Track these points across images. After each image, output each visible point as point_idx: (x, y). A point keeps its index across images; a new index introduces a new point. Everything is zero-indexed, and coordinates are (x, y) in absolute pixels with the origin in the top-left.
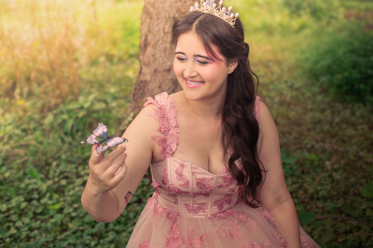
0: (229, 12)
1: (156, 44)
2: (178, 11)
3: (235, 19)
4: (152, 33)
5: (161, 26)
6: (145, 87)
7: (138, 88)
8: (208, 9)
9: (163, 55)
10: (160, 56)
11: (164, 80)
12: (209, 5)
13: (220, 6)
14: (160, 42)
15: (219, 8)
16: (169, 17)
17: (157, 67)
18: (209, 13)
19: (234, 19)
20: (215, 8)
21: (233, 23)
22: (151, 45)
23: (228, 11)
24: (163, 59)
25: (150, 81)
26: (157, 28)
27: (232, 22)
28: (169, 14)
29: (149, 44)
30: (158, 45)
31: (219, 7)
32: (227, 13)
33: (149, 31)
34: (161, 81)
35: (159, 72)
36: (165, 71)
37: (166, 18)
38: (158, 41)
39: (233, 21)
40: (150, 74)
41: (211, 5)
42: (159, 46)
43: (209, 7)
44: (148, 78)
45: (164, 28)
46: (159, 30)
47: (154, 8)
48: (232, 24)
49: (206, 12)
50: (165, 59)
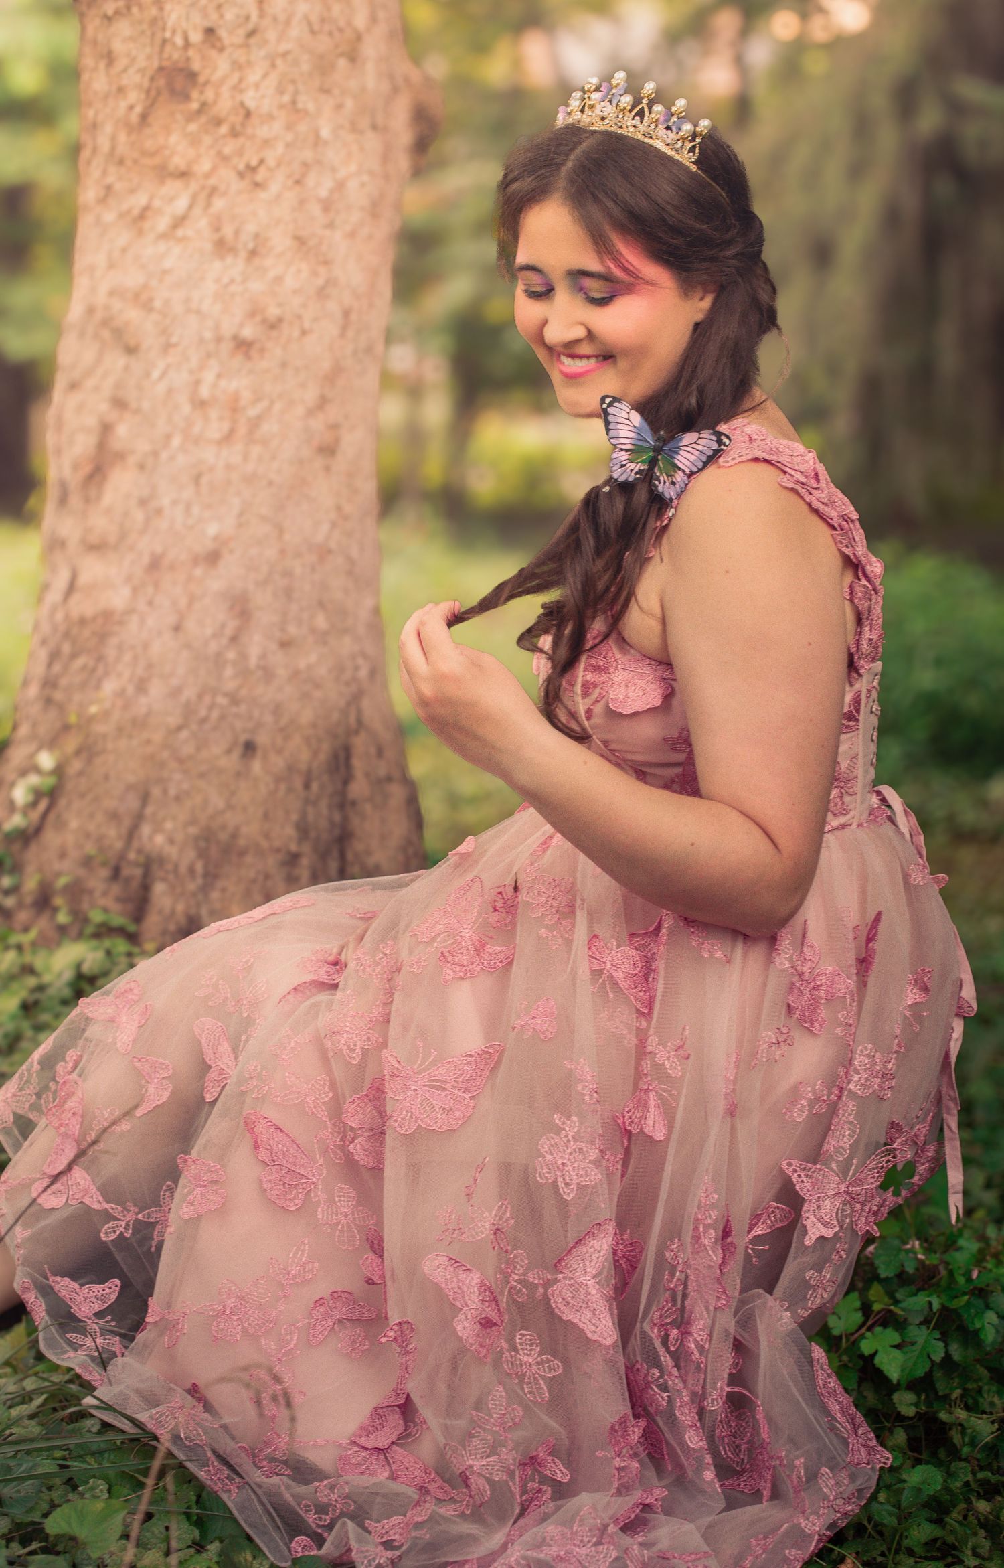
0: (675, 118)
1: (155, 454)
2: (252, 314)
3: (698, 140)
4: (137, 411)
5: (181, 378)
6: (102, 637)
7: (66, 648)
8: (605, 114)
9: (188, 493)
10: (175, 503)
11: (192, 599)
12: (610, 102)
13: (645, 101)
14: (176, 441)
15: (643, 108)
16: (219, 340)
17: (158, 549)
18: (607, 128)
19: (693, 139)
20: (630, 111)
21: (691, 154)
22: (132, 460)
23: (672, 115)
24: (188, 508)
25: (130, 611)
26: (161, 388)
27: (689, 152)
28: (217, 327)
29: (121, 456)
30: (164, 455)
31: (640, 107)
32: (670, 124)
33: (120, 404)
34: (183, 602)
35: (172, 568)
36: (196, 561)
37: (202, 341)
38: (168, 437)
39: (692, 150)
40: (129, 579)
41: (615, 102)
42: (172, 458)
43: (609, 110)
44: (118, 599)
45: (197, 382)
46: (170, 391)
47: (148, 307)
48: (687, 159)
49: (599, 126)
50: (196, 510)
